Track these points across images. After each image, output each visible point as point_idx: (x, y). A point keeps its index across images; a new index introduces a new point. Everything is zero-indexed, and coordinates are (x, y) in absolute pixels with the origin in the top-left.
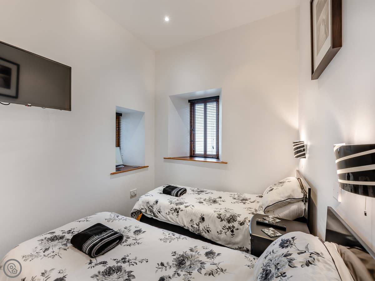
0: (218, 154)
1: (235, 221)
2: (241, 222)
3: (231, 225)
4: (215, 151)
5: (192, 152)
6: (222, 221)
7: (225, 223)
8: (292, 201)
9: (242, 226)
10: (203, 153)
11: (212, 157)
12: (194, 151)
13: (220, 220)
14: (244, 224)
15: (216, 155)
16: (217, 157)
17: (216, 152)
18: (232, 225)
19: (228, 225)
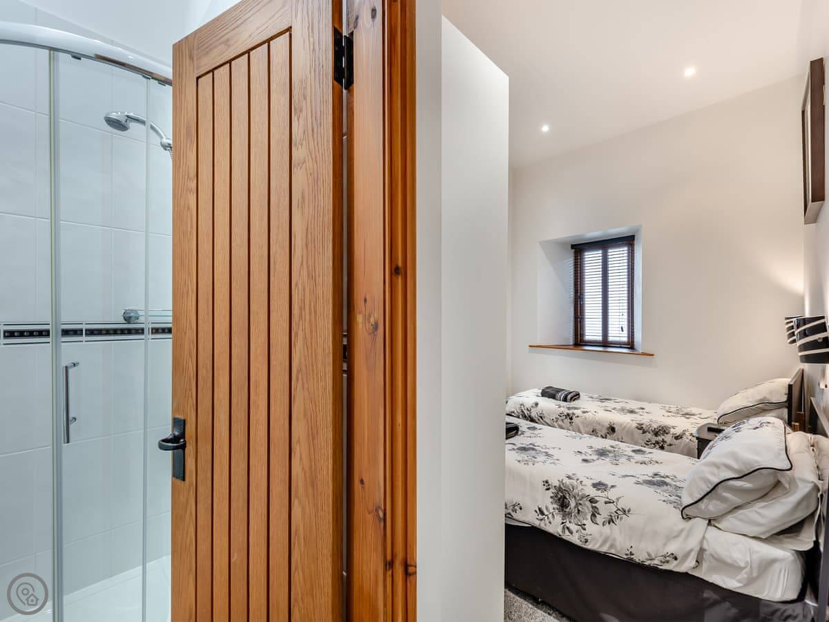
0: (633, 342)
1: (667, 433)
2: (678, 435)
3: (660, 438)
4: (626, 335)
5: (579, 337)
6: (644, 432)
7: (649, 436)
8: (767, 408)
9: (678, 441)
10: (600, 338)
11: (619, 345)
12: (582, 335)
13: (641, 431)
14: (681, 437)
15: (628, 342)
16: (630, 345)
17: (628, 337)
18: (661, 440)
19: (654, 439)
